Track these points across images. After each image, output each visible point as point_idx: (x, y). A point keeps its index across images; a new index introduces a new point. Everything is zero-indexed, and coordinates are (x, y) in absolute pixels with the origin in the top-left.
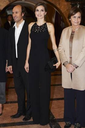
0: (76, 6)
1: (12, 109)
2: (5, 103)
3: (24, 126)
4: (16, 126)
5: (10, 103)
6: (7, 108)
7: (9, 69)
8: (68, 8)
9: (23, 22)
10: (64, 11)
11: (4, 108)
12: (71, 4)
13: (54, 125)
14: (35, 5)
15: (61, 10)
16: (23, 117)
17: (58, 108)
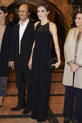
0: (78, 8)
1: (12, 102)
2: (6, 96)
3: (23, 119)
4: (16, 119)
5: (10, 96)
6: (7, 101)
7: (11, 64)
8: (68, 10)
9: (28, 21)
10: (65, 13)
11: (5, 101)
12: (72, 7)
13: (53, 120)
14: (37, 5)
15: (62, 11)
16: (23, 110)
17: (56, 103)
